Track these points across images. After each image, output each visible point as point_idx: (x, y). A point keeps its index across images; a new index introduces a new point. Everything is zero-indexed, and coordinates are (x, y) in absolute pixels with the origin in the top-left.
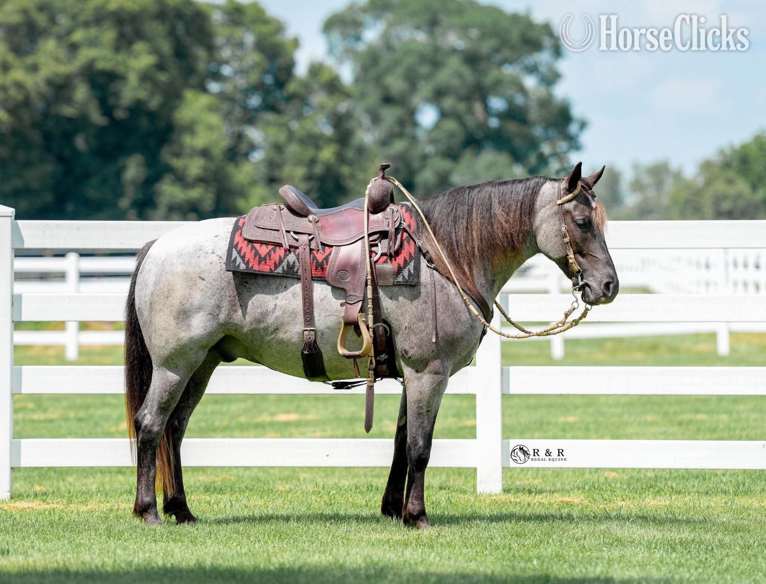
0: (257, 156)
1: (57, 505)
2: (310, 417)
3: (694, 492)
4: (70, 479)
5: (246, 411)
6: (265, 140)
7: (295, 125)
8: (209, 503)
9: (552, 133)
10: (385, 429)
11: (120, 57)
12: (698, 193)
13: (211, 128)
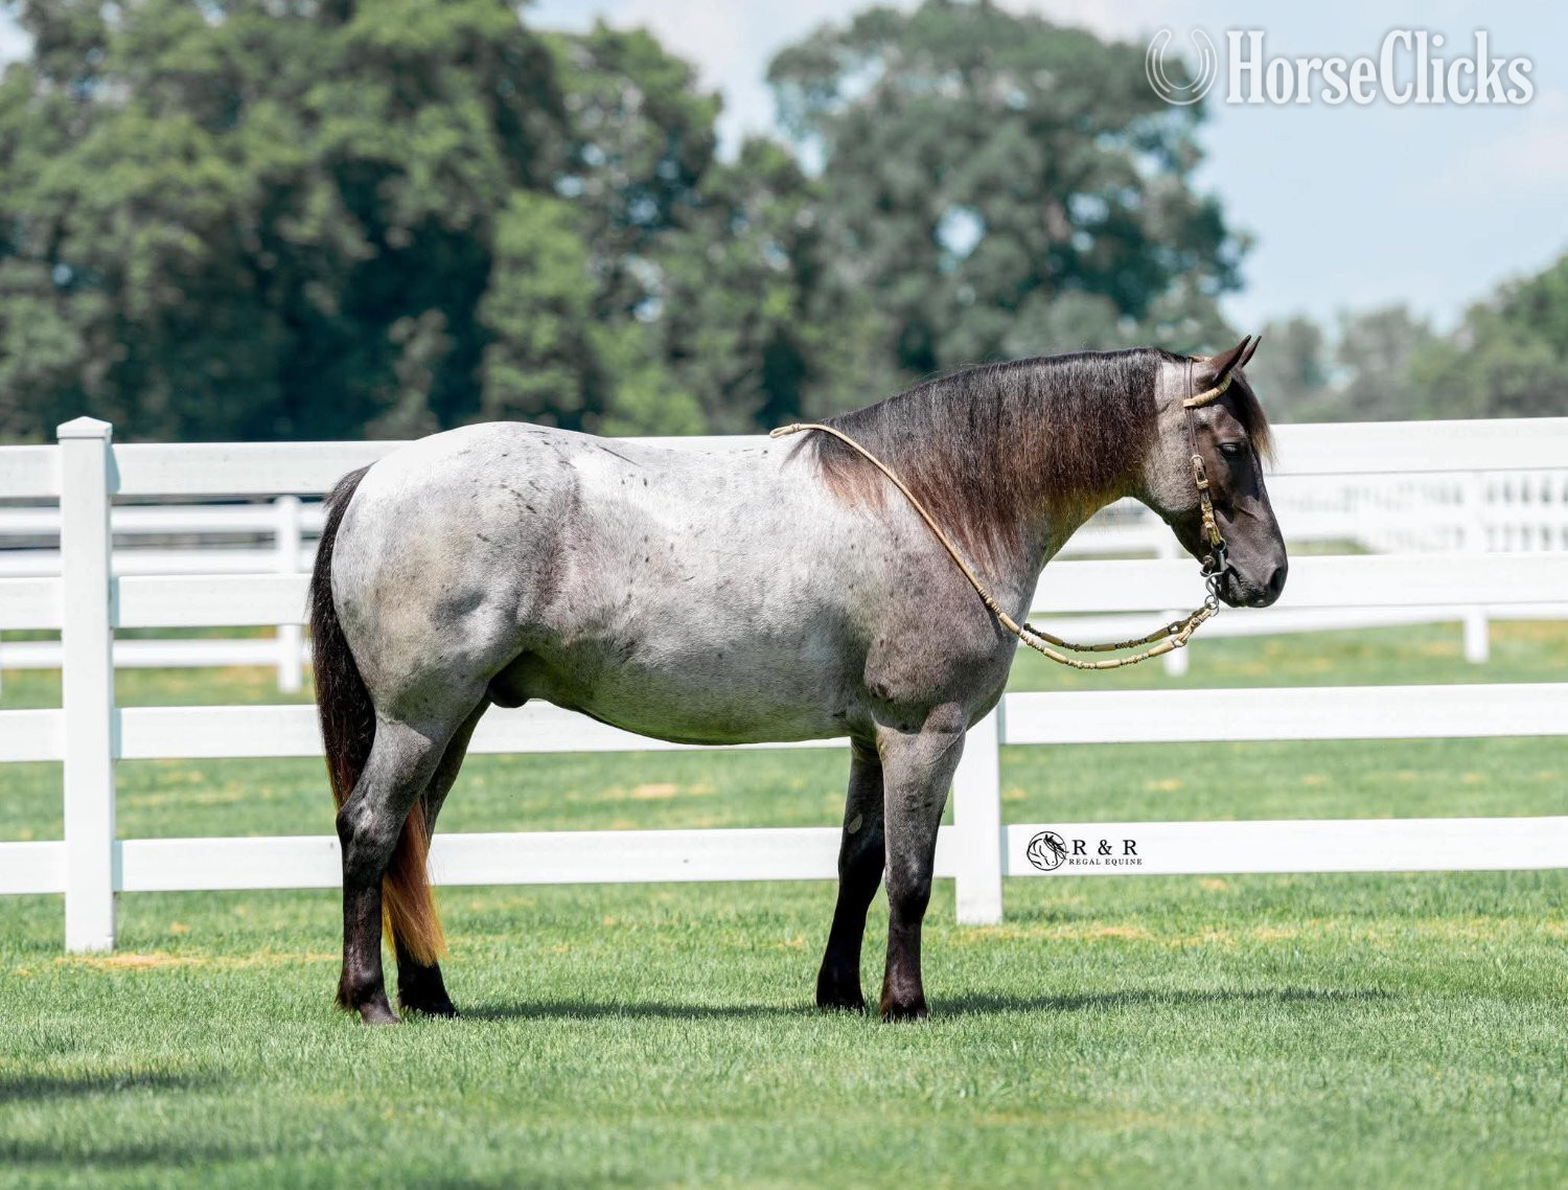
0: (651, 311)
1: (195, 959)
2: (699, 789)
3: (1346, 914)
4: (240, 910)
5: (585, 781)
6: (664, 281)
7: (718, 253)
8: (469, 951)
9: (1191, 259)
10: (829, 810)
11: (397, 132)
12: (1463, 362)
13: (563, 259)
